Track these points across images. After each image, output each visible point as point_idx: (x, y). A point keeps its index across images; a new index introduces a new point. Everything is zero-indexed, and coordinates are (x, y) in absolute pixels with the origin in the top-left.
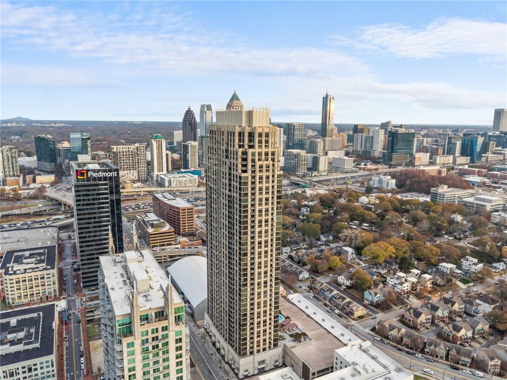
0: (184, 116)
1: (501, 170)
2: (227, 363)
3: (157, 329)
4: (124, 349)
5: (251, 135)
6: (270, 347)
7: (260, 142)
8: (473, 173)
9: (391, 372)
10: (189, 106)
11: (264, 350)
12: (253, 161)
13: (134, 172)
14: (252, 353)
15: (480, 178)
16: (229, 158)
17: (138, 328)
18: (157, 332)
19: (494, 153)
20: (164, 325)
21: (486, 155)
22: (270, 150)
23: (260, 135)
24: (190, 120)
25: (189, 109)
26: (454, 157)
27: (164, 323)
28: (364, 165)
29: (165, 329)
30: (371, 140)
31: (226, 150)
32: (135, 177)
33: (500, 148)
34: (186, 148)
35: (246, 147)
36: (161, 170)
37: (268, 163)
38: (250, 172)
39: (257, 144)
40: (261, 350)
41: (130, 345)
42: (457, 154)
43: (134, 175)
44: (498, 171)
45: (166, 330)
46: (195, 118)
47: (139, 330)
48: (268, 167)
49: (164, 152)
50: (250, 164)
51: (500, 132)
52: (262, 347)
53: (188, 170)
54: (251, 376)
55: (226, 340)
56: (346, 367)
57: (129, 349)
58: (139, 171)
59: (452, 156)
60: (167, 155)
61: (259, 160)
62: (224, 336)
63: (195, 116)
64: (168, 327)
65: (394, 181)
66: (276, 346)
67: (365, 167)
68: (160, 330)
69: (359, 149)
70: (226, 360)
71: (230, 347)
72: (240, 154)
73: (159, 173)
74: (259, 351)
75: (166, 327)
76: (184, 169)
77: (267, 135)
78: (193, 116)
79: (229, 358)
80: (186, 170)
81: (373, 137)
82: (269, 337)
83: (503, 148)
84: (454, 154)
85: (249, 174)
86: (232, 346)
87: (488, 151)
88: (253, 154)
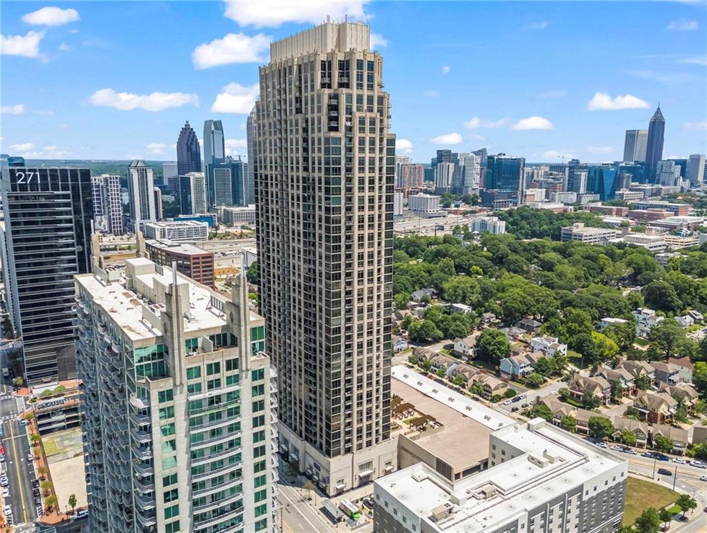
0: (178, 137)
1: (648, 207)
2: (304, 474)
3: (217, 365)
4: (153, 404)
5: (344, 66)
6: (377, 441)
7: (360, 77)
8: (610, 212)
9: (589, 459)
10: (187, 122)
11: (369, 444)
12: (349, 111)
13: (101, 219)
14: (348, 450)
15: (621, 219)
16: (303, 111)
17: (182, 361)
18: (218, 371)
19: (631, 190)
20: (232, 358)
21: (621, 192)
22: (376, 93)
23: (360, 64)
24: (189, 143)
25: (187, 125)
26: (578, 195)
27: (232, 354)
28: (456, 206)
29: (232, 364)
30: (461, 173)
31: (297, 98)
32: (104, 226)
33: (637, 183)
34: (186, 183)
35: (335, 85)
36: (146, 216)
37: (373, 115)
38: (343, 129)
39: (354, 82)
40: (364, 445)
41: (167, 396)
42: (582, 190)
43: (102, 224)
44: (644, 209)
45: (235, 367)
46: (197, 140)
47: (183, 365)
48: (373, 122)
49: (152, 188)
50: (343, 117)
51: (635, 162)
52: (365, 439)
53: (192, 216)
54: (348, 491)
55: (300, 435)
56: (513, 457)
57: (163, 405)
58: (110, 217)
59: (575, 194)
60: (156, 193)
61: (359, 109)
62: (295, 429)
63: (198, 138)
64: (239, 361)
65: (504, 223)
66: (386, 438)
67: (456, 209)
68: (223, 367)
69: (445, 186)
70: (301, 470)
71: (308, 445)
72: (325, 100)
73: (143, 221)
74: (360, 447)
75: (236, 361)
76: (183, 214)
77: (371, 66)
78: (193, 137)
79: (307, 466)
80: (189, 216)
81: (464, 167)
82: (377, 420)
83: (640, 183)
84: (577, 190)
85: (341, 134)
86: (313, 443)
87: (622, 187)
88: (349, 97)
